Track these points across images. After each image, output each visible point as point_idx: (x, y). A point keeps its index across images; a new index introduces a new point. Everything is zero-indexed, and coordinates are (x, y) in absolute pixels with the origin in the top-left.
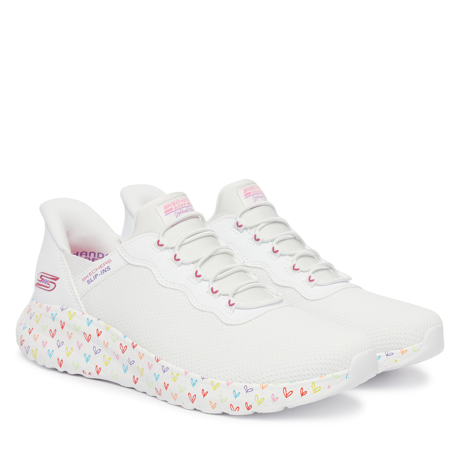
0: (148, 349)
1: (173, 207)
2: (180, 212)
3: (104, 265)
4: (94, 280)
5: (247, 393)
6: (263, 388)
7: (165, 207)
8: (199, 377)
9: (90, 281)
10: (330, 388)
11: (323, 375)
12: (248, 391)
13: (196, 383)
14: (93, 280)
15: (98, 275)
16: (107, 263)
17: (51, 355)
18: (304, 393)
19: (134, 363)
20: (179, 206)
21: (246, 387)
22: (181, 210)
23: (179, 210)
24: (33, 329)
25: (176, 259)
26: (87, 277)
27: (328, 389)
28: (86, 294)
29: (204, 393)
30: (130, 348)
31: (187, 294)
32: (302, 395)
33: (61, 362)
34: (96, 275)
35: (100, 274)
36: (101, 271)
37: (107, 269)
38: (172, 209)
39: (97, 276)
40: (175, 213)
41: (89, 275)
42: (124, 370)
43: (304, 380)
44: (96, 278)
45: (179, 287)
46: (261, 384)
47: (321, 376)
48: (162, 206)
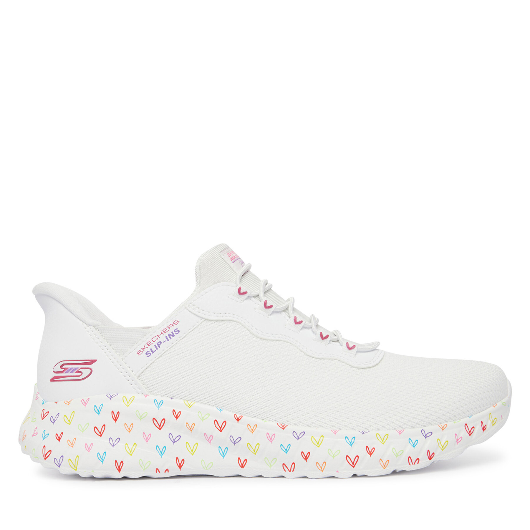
0: (261, 418)
1: (234, 255)
3: (169, 328)
4: (157, 349)
5: (427, 438)
6: (443, 429)
7: (229, 255)
8: (356, 433)
9: (150, 352)
10: (502, 418)
12: (427, 436)
13: (354, 441)
14: (155, 351)
15: (162, 342)
16: (172, 325)
17: (103, 459)
18: (485, 427)
19: (240, 440)
21: (423, 431)
24: (62, 433)
25: (267, 306)
26: (144, 348)
28: (145, 370)
29: (369, 451)
30: (231, 422)
31: (293, 343)
32: (483, 429)
33: (120, 465)
34: (159, 342)
35: (165, 341)
36: (166, 337)
37: (174, 333)
38: (234, 257)
39: (160, 344)
41: (147, 346)
42: (221, 454)
44: (159, 347)
45: (280, 338)
46: (439, 425)
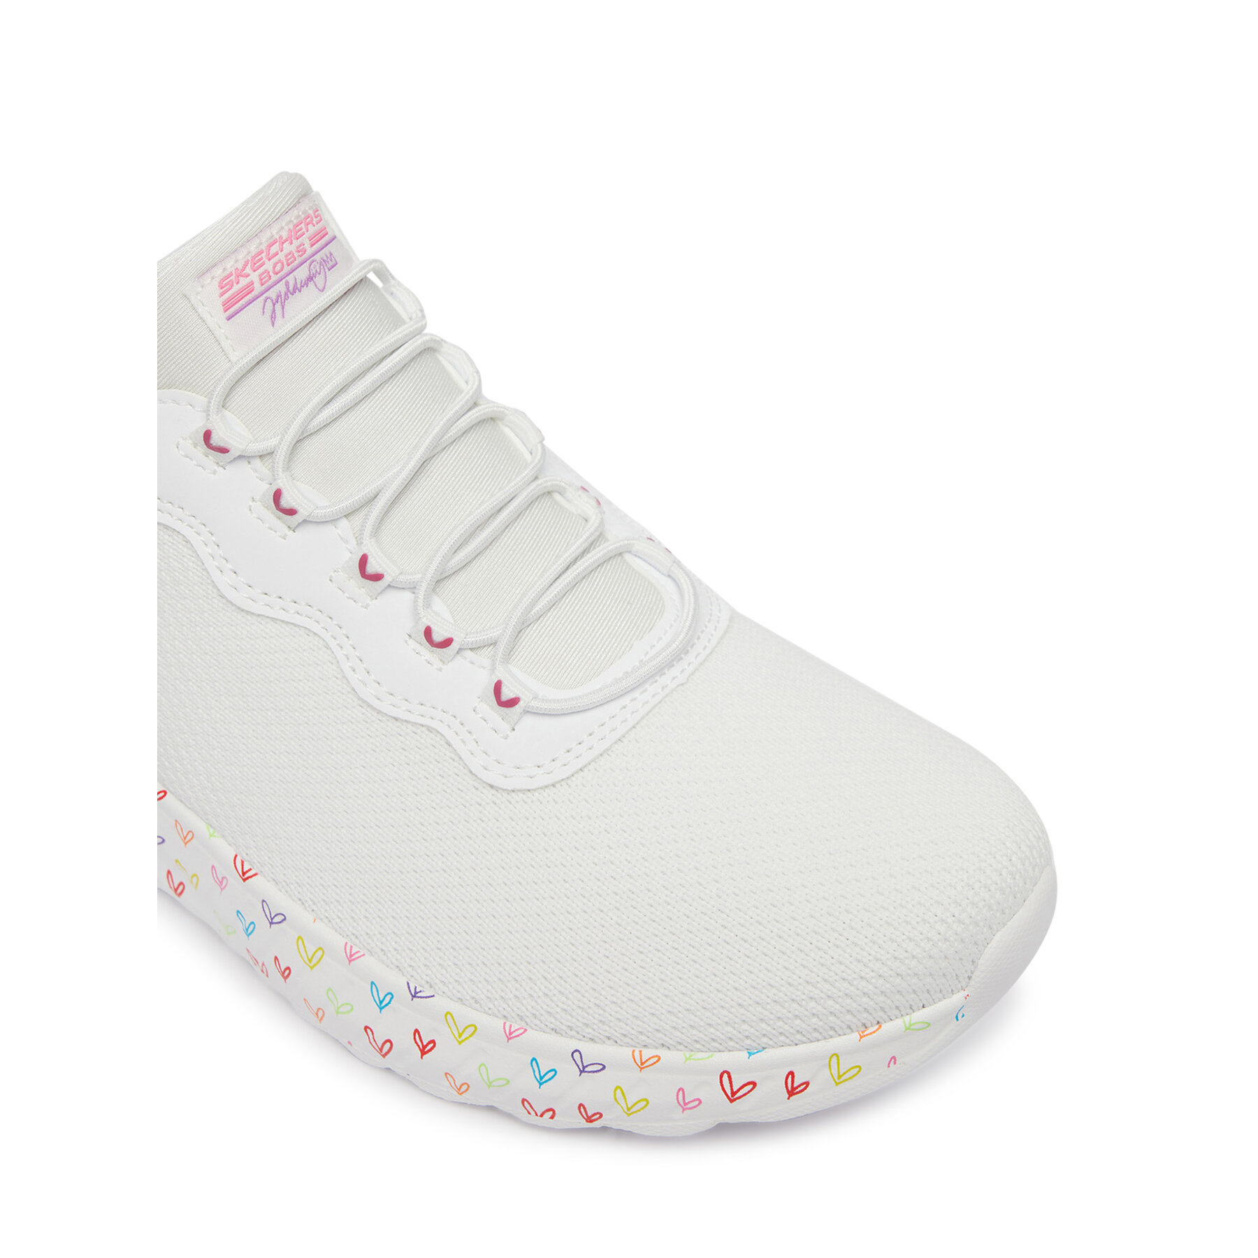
0: (205, 819)
1: (254, 277)
2: (286, 294)
5: (583, 1074)
6: (642, 1066)
7: (224, 285)
8: (396, 982)
10: (895, 1063)
11: (872, 1026)
12: (586, 1069)
13: (389, 1003)
18: (799, 1086)
20: (278, 268)
21: (577, 1055)
22: (287, 284)
23: (281, 287)
25: (281, 507)
27: (889, 1066)
29: (422, 1043)
31: (332, 644)
32: (792, 1092)
38: (249, 288)
40: (265, 301)
43: (798, 1046)
45: (301, 615)
46: (634, 1051)
47: (863, 1029)
48: (213, 278)
